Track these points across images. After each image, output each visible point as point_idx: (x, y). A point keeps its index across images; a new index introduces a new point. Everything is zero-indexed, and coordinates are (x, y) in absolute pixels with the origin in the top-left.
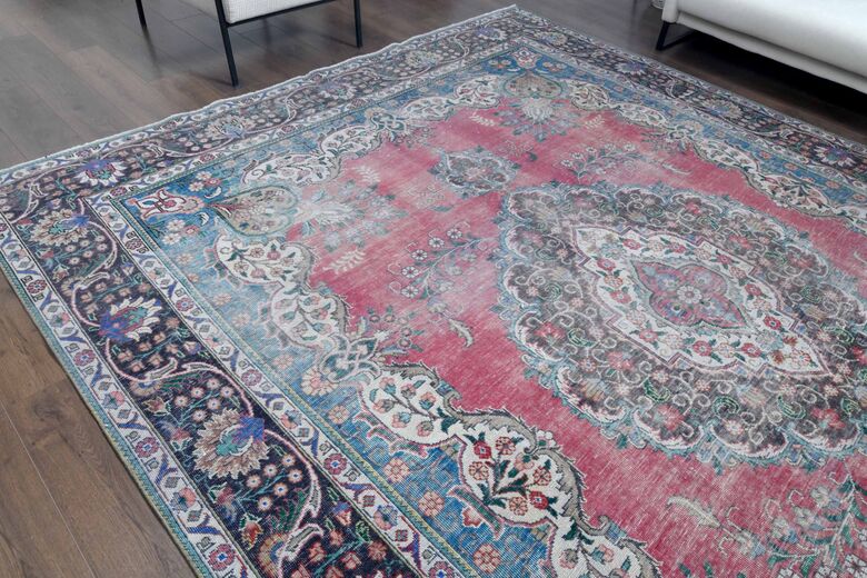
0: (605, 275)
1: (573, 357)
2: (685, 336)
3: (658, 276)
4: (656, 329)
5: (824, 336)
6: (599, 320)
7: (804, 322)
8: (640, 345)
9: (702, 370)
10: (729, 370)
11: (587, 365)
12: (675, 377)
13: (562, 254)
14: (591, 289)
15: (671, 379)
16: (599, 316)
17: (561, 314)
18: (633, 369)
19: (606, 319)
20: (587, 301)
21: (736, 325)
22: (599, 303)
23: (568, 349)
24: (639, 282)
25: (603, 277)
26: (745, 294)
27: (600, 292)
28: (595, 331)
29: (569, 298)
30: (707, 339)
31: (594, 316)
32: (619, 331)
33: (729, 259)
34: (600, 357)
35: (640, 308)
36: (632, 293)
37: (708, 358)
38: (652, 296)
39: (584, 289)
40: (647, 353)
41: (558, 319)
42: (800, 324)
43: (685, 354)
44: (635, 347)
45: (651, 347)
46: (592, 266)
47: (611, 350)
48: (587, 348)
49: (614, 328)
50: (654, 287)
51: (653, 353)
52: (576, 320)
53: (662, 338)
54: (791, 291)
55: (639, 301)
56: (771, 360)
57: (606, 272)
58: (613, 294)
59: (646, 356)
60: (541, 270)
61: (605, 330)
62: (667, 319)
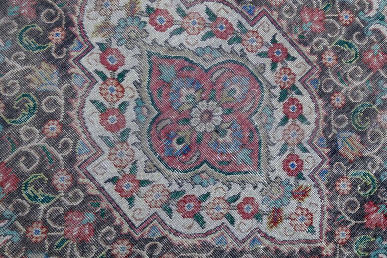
0: (104, 78)
1: (20, 219)
2: (175, 187)
3: (176, 82)
4: (141, 175)
5: (344, 186)
6: (71, 160)
7: (331, 163)
8: (111, 201)
9: (176, 240)
10: (209, 239)
11: (36, 233)
12: (138, 250)
13: (57, 36)
14: (77, 104)
15: (132, 253)
16: (74, 153)
17: (24, 148)
18: (91, 239)
19: (82, 158)
20: (66, 127)
21: (246, 169)
22: (80, 130)
23: (19, 208)
24: (146, 94)
25: (100, 81)
26: (279, 115)
27: (90, 108)
28: (61, 180)
29: (43, 120)
30: (199, 191)
31: (67, 153)
32: (92, 179)
33: (285, 50)
34: (55, 221)
35: (132, 139)
36: (130, 113)
37: (189, 221)
38: (154, 119)
39: (68, 105)
40: (116, 214)
41: (17, 157)
42: (326, 166)
43: (163, 215)
44: (104, 204)
45: (123, 204)
46: (92, 62)
47: (72, 209)
48: (43, 207)
49: (88, 174)
50: (163, 101)
51: (123, 215)
52: (42, 158)
53: (144, 189)
54: (339, 110)
55: (135, 127)
56: (264, 225)
57: (108, 73)
58: (104, 113)
59: (112, 219)
60: (19, 68)
61: (75, 176)
62: (160, 159)
